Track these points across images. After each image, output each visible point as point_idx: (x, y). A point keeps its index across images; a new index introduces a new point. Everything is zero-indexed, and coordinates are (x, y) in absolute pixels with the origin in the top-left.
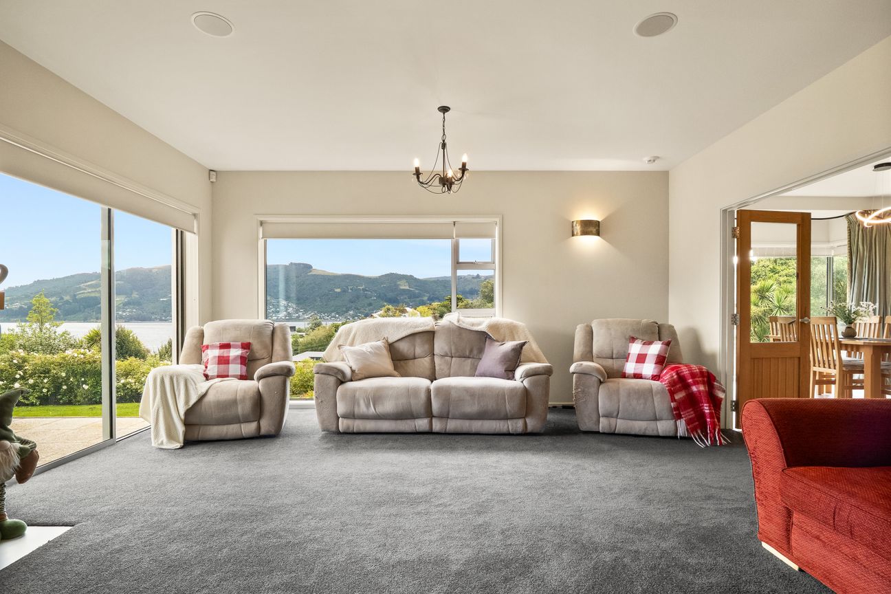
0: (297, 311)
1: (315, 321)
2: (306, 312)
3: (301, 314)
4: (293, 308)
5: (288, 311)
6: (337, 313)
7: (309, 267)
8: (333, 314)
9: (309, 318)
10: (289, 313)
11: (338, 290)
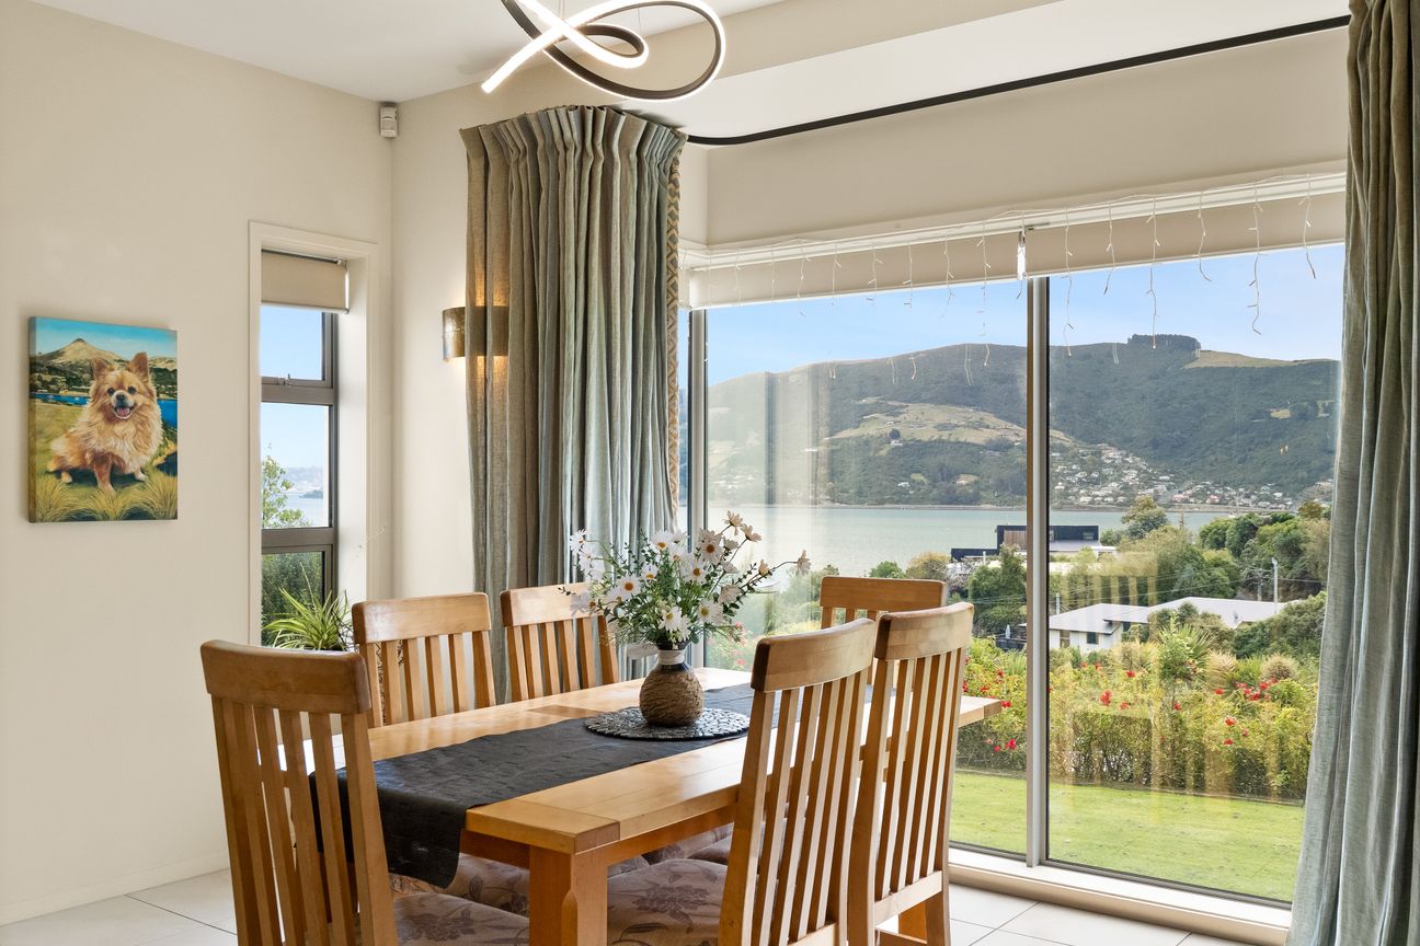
0: (1148, 481)
1: (1146, 512)
2: (1177, 482)
3: (1162, 488)
4: (1139, 470)
5: (1126, 479)
6: (1279, 487)
7: (1188, 345)
8: (1265, 490)
9: (1186, 501)
10: (1126, 487)
11: (1283, 414)
